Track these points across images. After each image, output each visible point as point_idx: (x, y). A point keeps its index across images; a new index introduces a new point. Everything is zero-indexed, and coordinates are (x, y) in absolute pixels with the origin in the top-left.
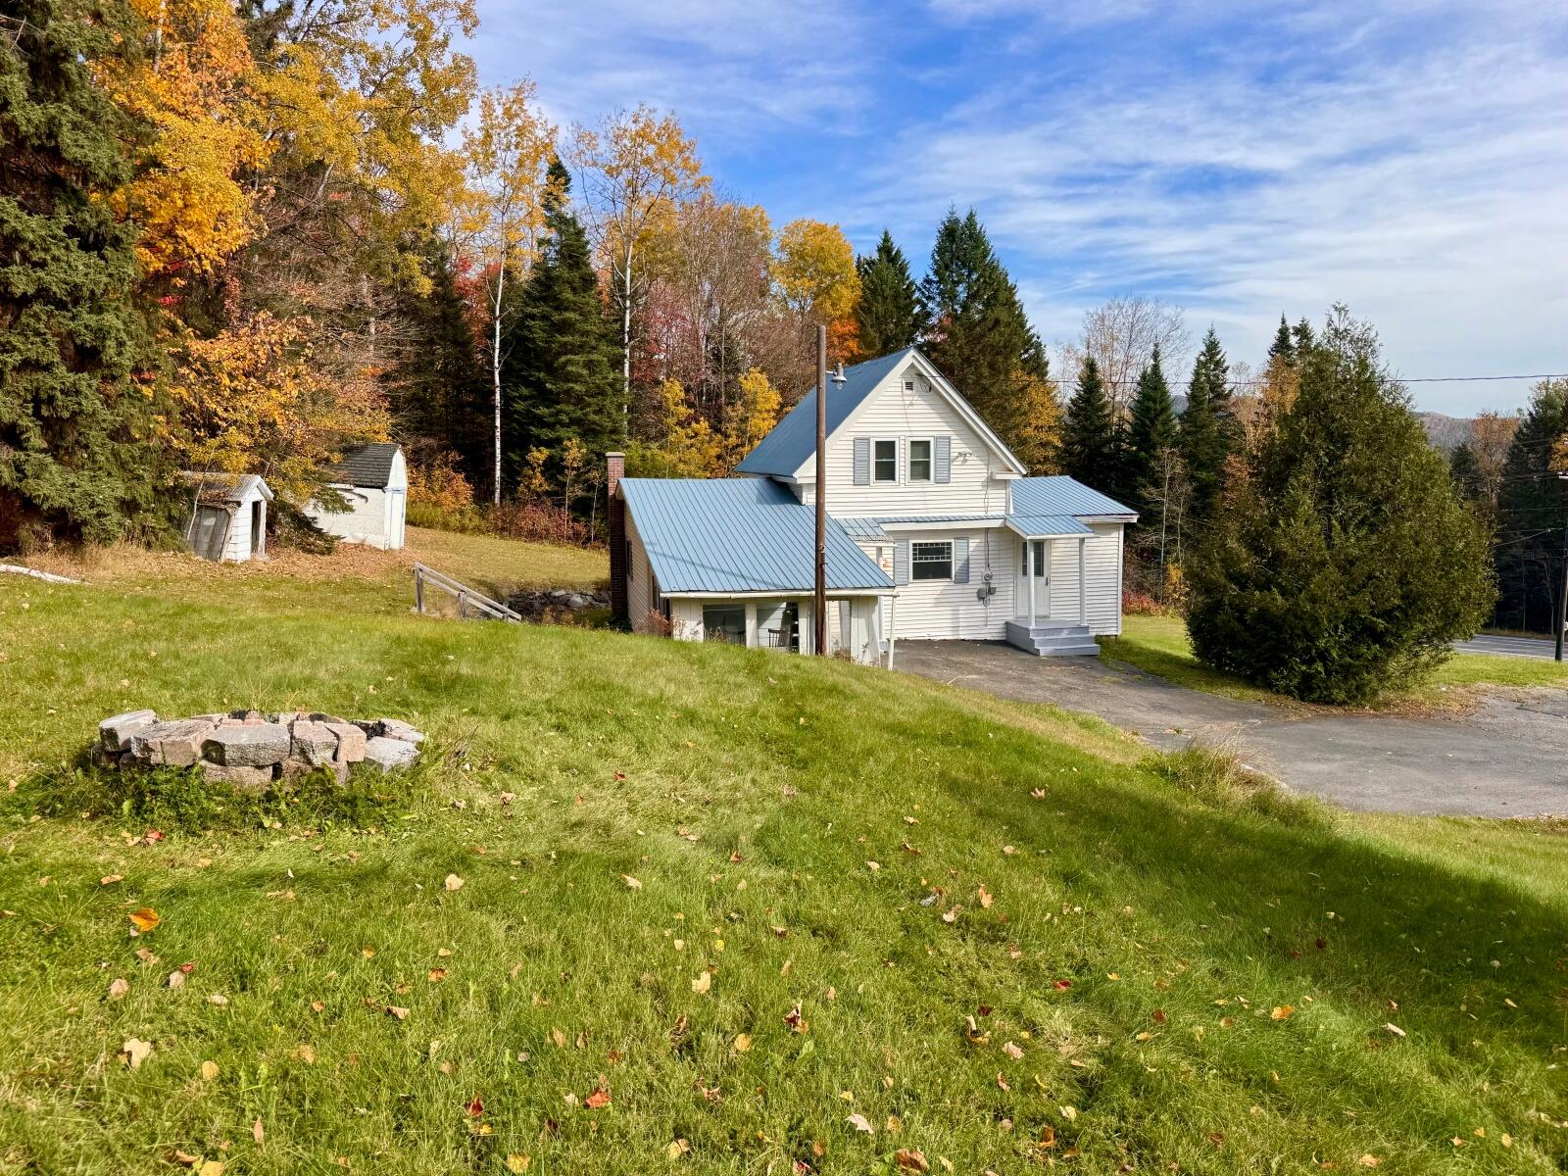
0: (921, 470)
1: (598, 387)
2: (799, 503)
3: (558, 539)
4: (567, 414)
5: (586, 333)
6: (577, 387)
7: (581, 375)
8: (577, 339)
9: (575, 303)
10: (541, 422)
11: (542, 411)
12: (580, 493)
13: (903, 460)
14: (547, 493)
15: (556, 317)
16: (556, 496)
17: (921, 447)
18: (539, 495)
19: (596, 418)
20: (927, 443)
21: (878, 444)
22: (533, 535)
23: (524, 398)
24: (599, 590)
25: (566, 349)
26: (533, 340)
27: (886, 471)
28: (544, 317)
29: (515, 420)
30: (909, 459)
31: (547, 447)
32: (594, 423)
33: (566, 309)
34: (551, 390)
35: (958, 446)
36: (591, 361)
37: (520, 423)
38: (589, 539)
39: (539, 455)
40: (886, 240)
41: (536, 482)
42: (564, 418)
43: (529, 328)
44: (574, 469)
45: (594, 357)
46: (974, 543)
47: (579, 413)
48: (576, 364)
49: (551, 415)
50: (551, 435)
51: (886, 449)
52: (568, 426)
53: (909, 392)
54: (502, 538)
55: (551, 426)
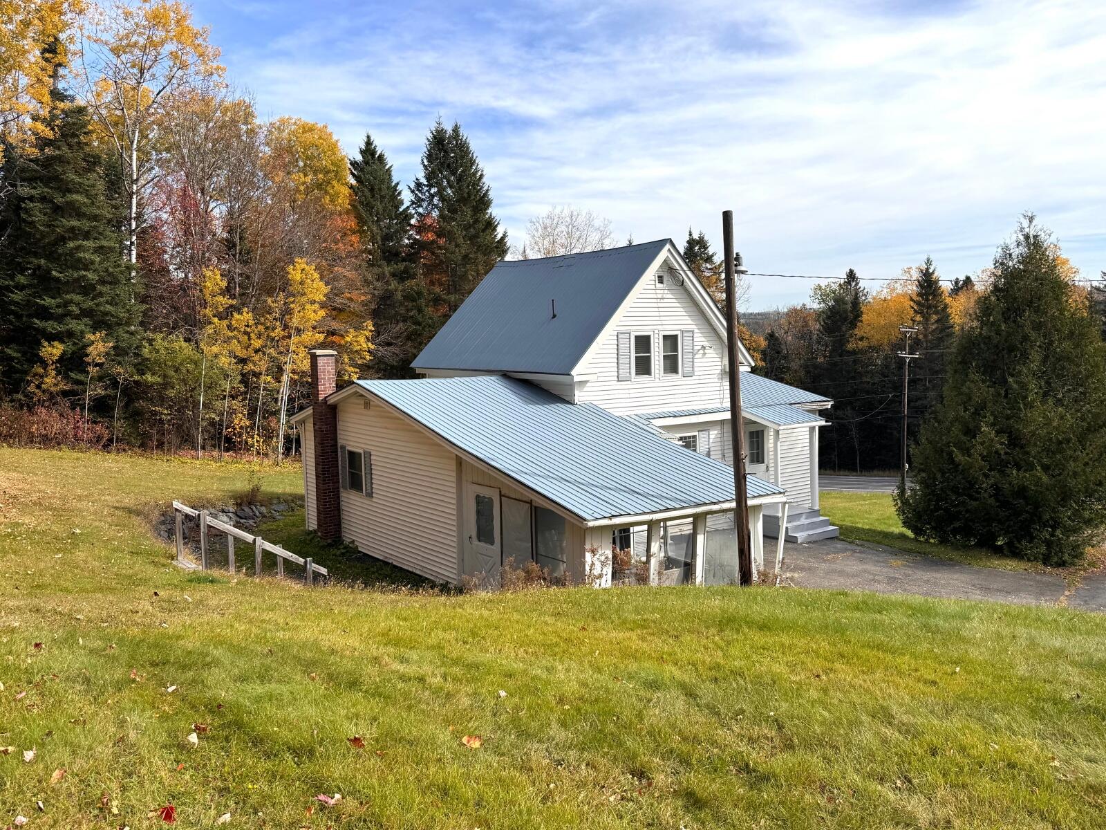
0: (672, 365)
1: (110, 274)
2: (571, 403)
3: (75, 442)
4: (77, 304)
5: (95, 218)
6: (90, 275)
7: (93, 262)
8: (85, 224)
9: (80, 184)
10: (44, 314)
11: (48, 301)
12: (101, 392)
13: (657, 353)
14: (65, 394)
15: (59, 200)
16: (72, 396)
17: (671, 341)
18: (52, 396)
19: (109, 308)
20: (676, 337)
21: (636, 337)
22: (47, 441)
23: (22, 288)
24: (239, 505)
25: (74, 233)
26: (32, 224)
27: (643, 367)
28: (43, 199)
29: (13, 312)
30: (662, 354)
31: (62, 342)
32: (107, 314)
33: (69, 191)
34: (57, 280)
35: (700, 339)
36: (102, 247)
37: (18, 317)
38: (111, 440)
39: (53, 351)
40: (369, 143)
41: (49, 381)
42: (74, 309)
43: (27, 211)
44: (97, 365)
45: (104, 243)
46: (714, 433)
47: (91, 303)
48: (87, 250)
49: (58, 307)
50: (61, 328)
51: (643, 343)
52: (77, 318)
53: (661, 285)
54: (10, 446)
55: (60, 319)
